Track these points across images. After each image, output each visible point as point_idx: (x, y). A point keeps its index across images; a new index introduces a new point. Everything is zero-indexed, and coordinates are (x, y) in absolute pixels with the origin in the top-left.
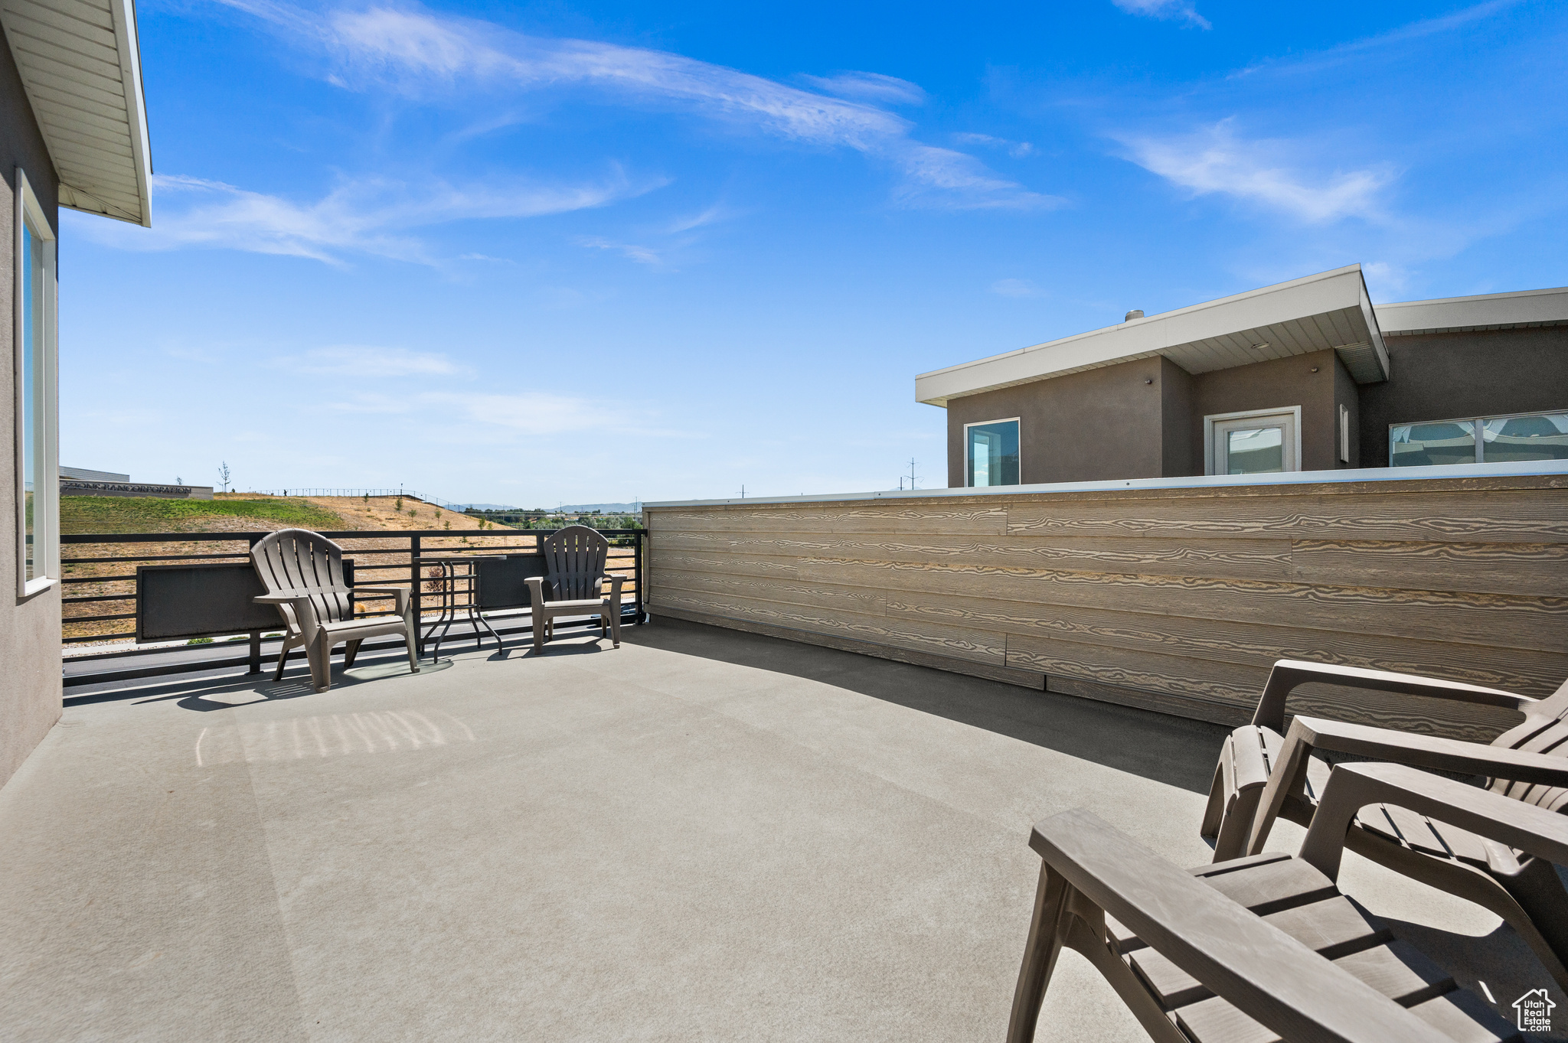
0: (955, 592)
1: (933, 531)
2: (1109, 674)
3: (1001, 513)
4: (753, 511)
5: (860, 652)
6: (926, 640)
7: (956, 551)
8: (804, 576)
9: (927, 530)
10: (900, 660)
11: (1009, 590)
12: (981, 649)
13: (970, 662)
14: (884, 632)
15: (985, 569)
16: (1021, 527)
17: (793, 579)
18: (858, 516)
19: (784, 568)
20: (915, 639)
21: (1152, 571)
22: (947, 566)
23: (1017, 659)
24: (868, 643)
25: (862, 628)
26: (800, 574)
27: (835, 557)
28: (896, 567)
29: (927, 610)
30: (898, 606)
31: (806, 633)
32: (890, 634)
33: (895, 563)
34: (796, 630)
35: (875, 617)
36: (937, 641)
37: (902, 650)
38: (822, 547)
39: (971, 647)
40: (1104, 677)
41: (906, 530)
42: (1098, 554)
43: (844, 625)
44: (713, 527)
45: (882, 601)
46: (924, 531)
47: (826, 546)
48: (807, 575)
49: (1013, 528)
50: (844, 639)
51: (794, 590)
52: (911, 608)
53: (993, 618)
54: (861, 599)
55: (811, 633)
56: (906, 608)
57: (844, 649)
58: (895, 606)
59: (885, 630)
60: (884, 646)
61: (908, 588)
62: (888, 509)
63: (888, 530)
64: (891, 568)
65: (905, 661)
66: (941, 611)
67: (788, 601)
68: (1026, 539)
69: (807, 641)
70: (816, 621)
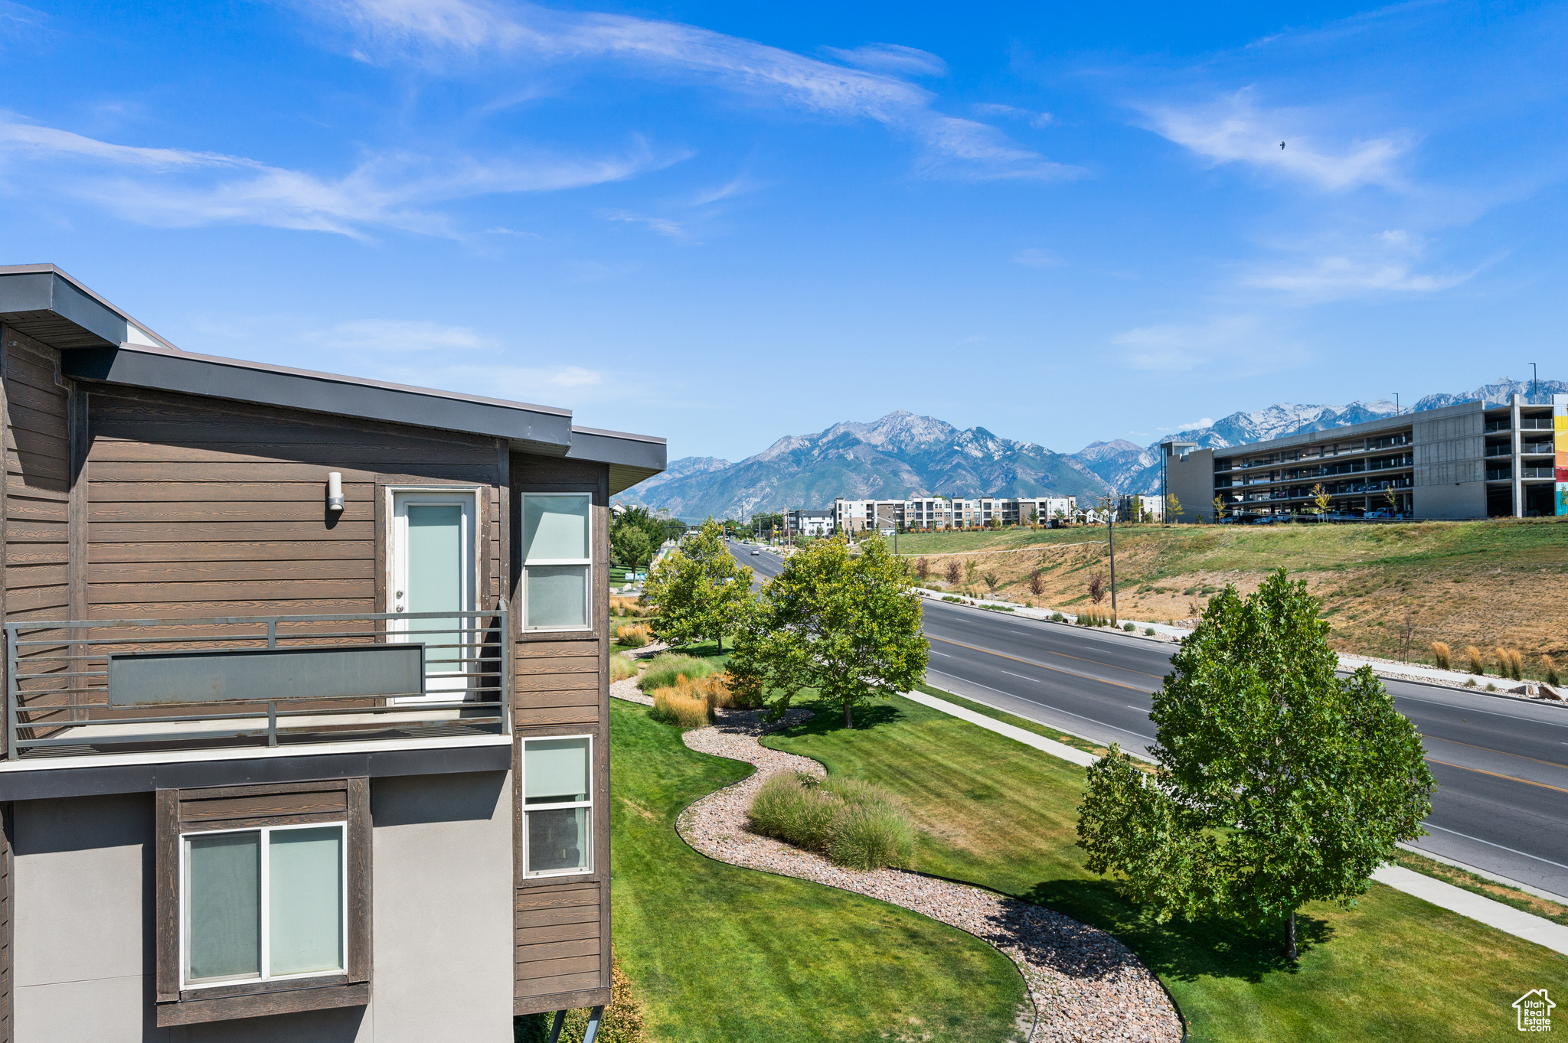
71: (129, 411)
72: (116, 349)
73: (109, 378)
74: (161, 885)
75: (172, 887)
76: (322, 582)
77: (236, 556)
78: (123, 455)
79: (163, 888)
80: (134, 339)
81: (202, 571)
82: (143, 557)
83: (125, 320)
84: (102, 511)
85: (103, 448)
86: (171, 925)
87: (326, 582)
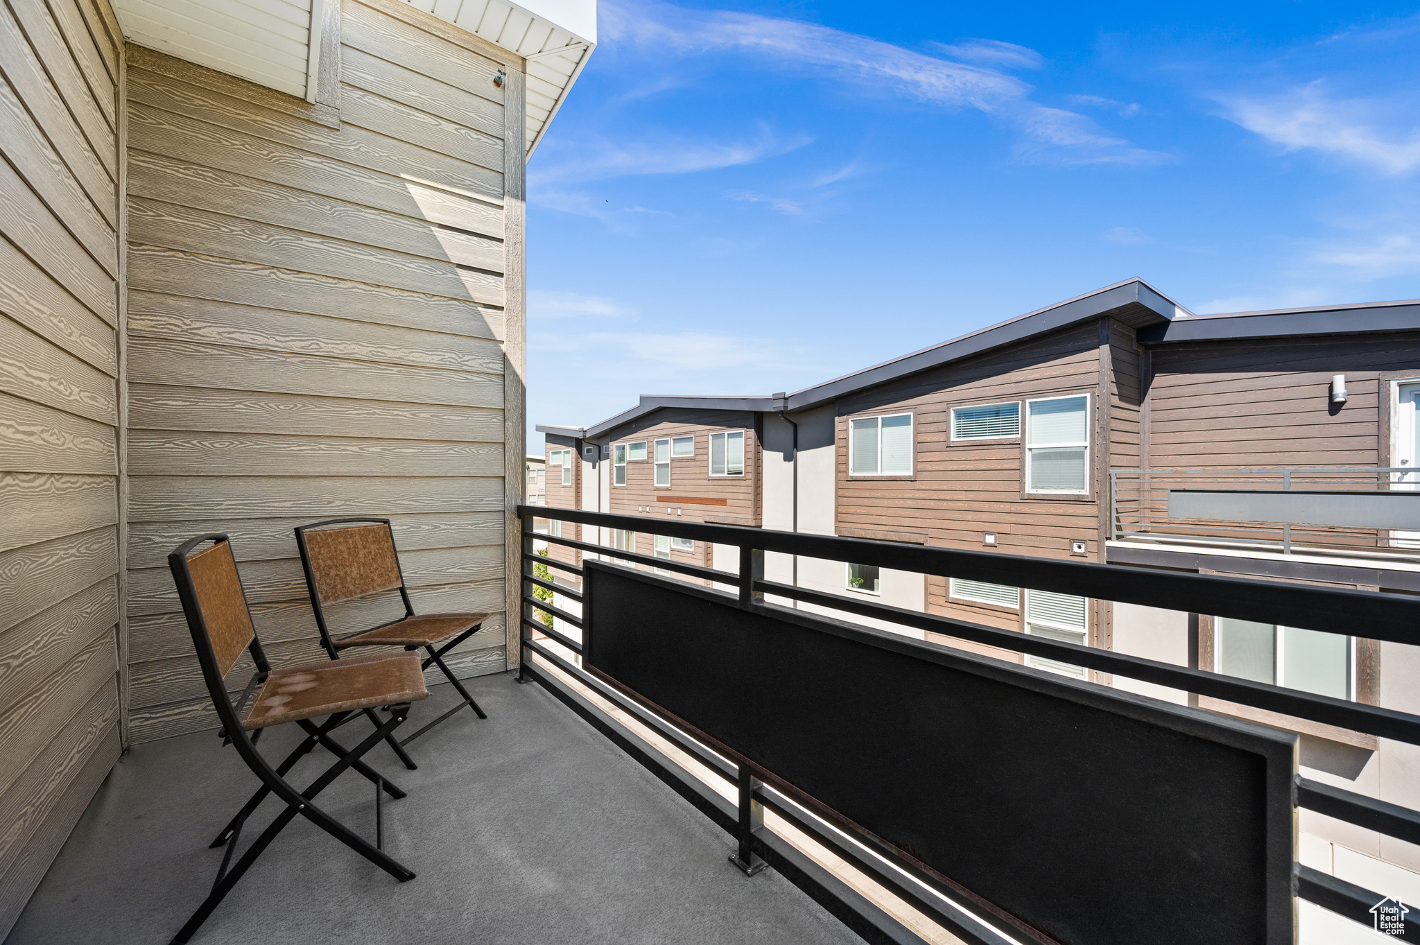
71: (1176, 357)
72: (1169, 322)
73: (1165, 339)
74: (1202, 625)
75: (1209, 627)
76: (1326, 453)
77: (1251, 438)
78: (1172, 383)
79: (1204, 626)
80: (1179, 315)
81: (1226, 447)
82: (1185, 440)
83: (1174, 305)
84: (1159, 415)
85: (1160, 380)
86: (1209, 650)
87: (1329, 453)
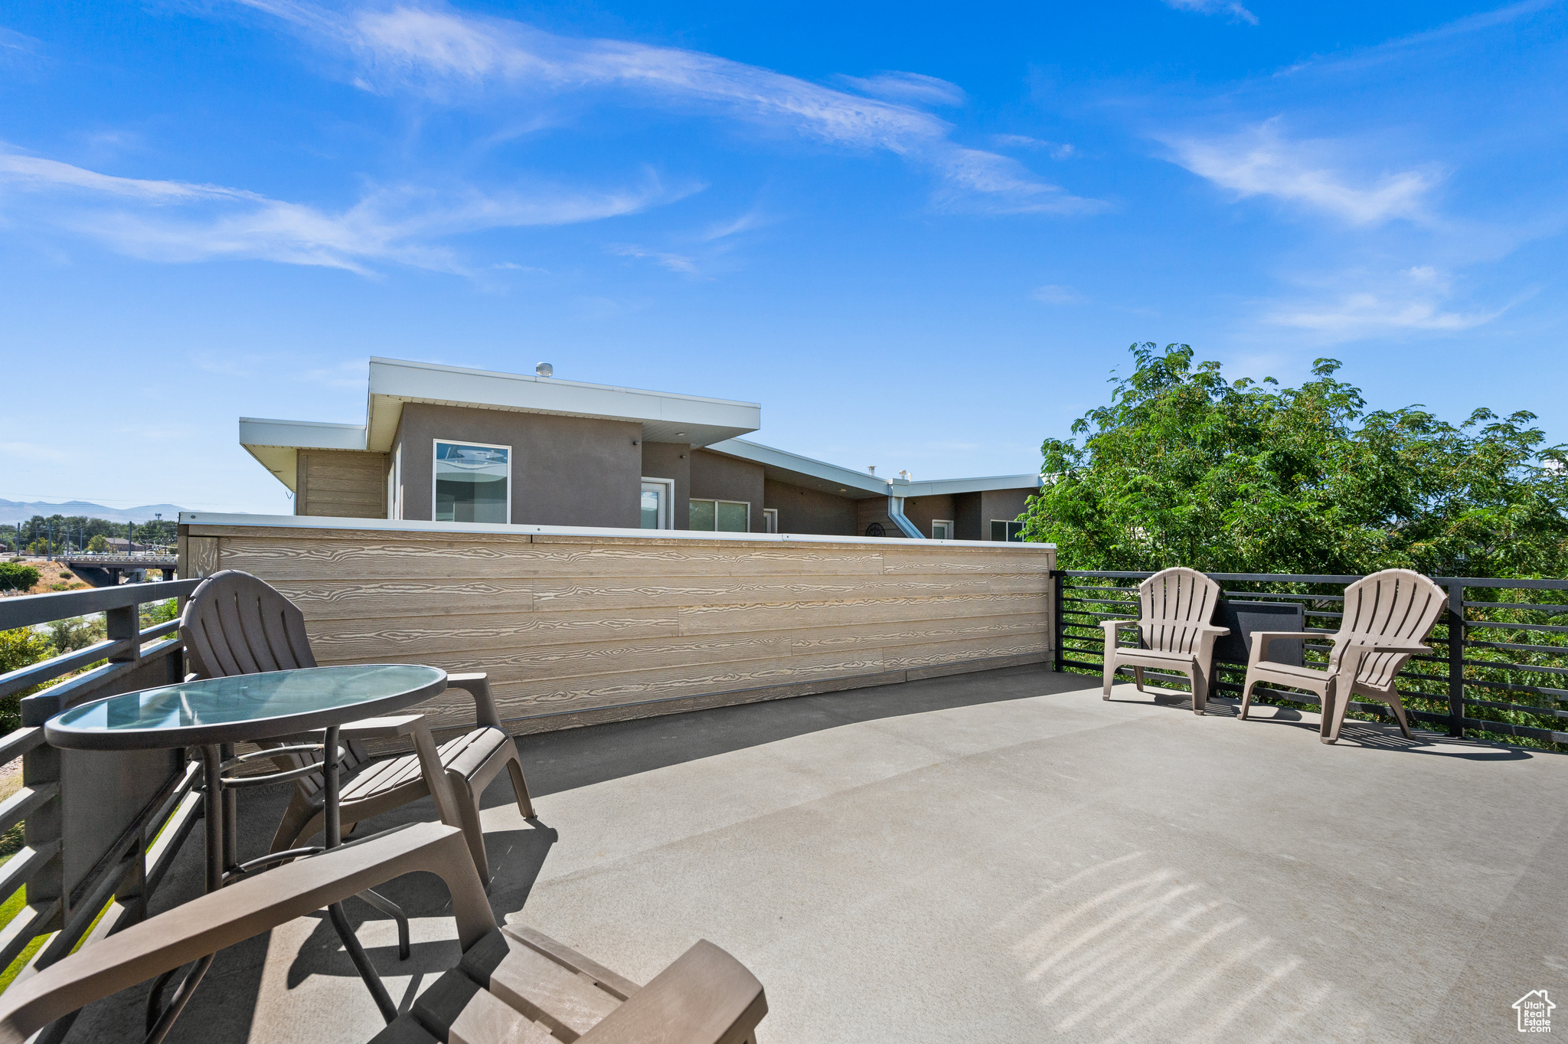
0: (850, 622)
1: (833, 572)
2: (934, 659)
3: (879, 558)
4: (592, 546)
5: (766, 699)
6: (829, 668)
7: (850, 588)
8: (689, 630)
9: (829, 572)
10: (807, 694)
11: (884, 615)
12: (869, 664)
13: (862, 677)
14: (790, 672)
15: (870, 601)
16: (891, 568)
17: (676, 635)
18: (761, 557)
19: (656, 624)
20: (820, 670)
21: (949, 593)
22: (842, 601)
23: (891, 665)
24: (775, 687)
25: (767, 673)
26: (683, 627)
27: (734, 602)
28: (800, 606)
29: (828, 642)
30: (803, 643)
31: (695, 698)
32: (796, 672)
33: (799, 603)
34: (678, 700)
35: (780, 659)
36: (836, 667)
37: (808, 683)
38: (716, 592)
39: (862, 664)
40: (932, 662)
41: (810, 571)
42: (928, 585)
43: (746, 676)
44: (487, 571)
45: (786, 642)
46: (825, 572)
47: (722, 591)
48: (695, 627)
49: (887, 569)
50: (746, 691)
51: (672, 649)
52: (815, 643)
53: (875, 638)
54: (765, 644)
55: (702, 697)
56: (810, 643)
57: (748, 701)
58: (800, 644)
59: (791, 669)
60: (791, 685)
61: (813, 625)
62: (793, 551)
63: (794, 571)
64: (795, 608)
65: (811, 693)
66: (839, 640)
67: (663, 665)
68: (893, 577)
69: (696, 708)
70: (709, 681)
